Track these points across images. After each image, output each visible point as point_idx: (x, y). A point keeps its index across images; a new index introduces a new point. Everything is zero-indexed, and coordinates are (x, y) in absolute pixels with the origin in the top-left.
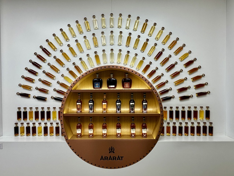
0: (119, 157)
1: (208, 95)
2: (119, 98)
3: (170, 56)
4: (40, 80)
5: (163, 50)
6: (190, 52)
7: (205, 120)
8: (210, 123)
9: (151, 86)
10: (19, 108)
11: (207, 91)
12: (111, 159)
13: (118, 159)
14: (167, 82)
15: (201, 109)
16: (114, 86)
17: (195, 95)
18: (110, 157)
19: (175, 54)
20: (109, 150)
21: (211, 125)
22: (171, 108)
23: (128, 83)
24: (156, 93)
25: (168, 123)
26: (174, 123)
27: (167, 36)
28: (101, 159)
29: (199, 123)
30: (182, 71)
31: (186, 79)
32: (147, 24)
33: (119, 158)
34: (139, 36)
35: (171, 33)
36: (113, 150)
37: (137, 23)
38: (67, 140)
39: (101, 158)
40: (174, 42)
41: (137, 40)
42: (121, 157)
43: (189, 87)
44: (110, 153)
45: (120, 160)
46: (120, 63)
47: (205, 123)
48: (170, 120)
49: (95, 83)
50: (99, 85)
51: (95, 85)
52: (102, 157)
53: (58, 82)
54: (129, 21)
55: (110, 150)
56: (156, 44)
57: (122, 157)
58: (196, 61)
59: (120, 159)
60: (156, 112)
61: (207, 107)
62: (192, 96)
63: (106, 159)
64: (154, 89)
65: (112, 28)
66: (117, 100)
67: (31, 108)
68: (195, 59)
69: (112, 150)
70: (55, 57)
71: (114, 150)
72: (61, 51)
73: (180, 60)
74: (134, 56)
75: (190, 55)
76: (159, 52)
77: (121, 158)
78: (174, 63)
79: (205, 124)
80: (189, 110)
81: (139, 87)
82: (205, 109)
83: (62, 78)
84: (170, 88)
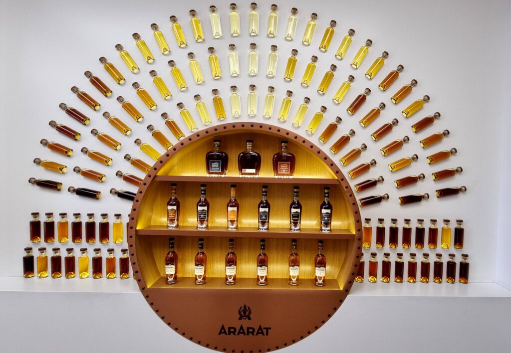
0: (260, 328)
1: (461, 195)
2: (266, 197)
3: (383, 106)
4: (84, 151)
5: (368, 91)
6: (427, 99)
7: (453, 250)
8: (463, 255)
9: (338, 172)
10: (35, 215)
11: (459, 187)
12: (244, 333)
13: (258, 333)
14: (374, 163)
15: (446, 226)
16: (253, 171)
17: (433, 195)
18: (242, 328)
19: (394, 102)
20: (240, 312)
21: (465, 259)
22: (381, 221)
23: (288, 164)
24: (347, 187)
25: (374, 255)
26: (387, 255)
27: (377, 60)
28: (221, 332)
29: (439, 256)
30: (407, 139)
31: (416, 158)
32: (333, 32)
33: (260, 331)
34: (315, 59)
35: (386, 55)
36: (247, 313)
37: (310, 29)
38: (143, 289)
39: (221, 330)
40: (392, 73)
41: (309, 66)
42: (264, 328)
43: (422, 176)
44: (240, 318)
45: (263, 335)
46: (270, 117)
47: (452, 256)
48: (377, 248)
49: (211, 162)
50: (219, 166)
51: (211, 166)
52: (223, 327)
53: (127, 157)
54: (293, 22)
55: (242, 313)
56: (352, 78)
57: (267, 329)
58: (438, 119)
59: (262, 333)
60: (348, 230)
61: (457, 221)
62: (426, 195)
63: (232, 332)
64: (342, 180)
65: (253, 36)
66: (261, 202)
67: (63, 215)
68: (438, 116)
69: (245, 313)
70: (120, 99)
71: (250, 313)
72: (135, 85)
73: (405, 115)
74: (303, 102)
75: (426, 105)
76: (360, 96)
77: (265, 331)
78: (390, 121)
79: (452, 259)
80: (420, 226)
81: (311, 174)
82: (453, 225)
83: (137, 148)
84: (381, 178)
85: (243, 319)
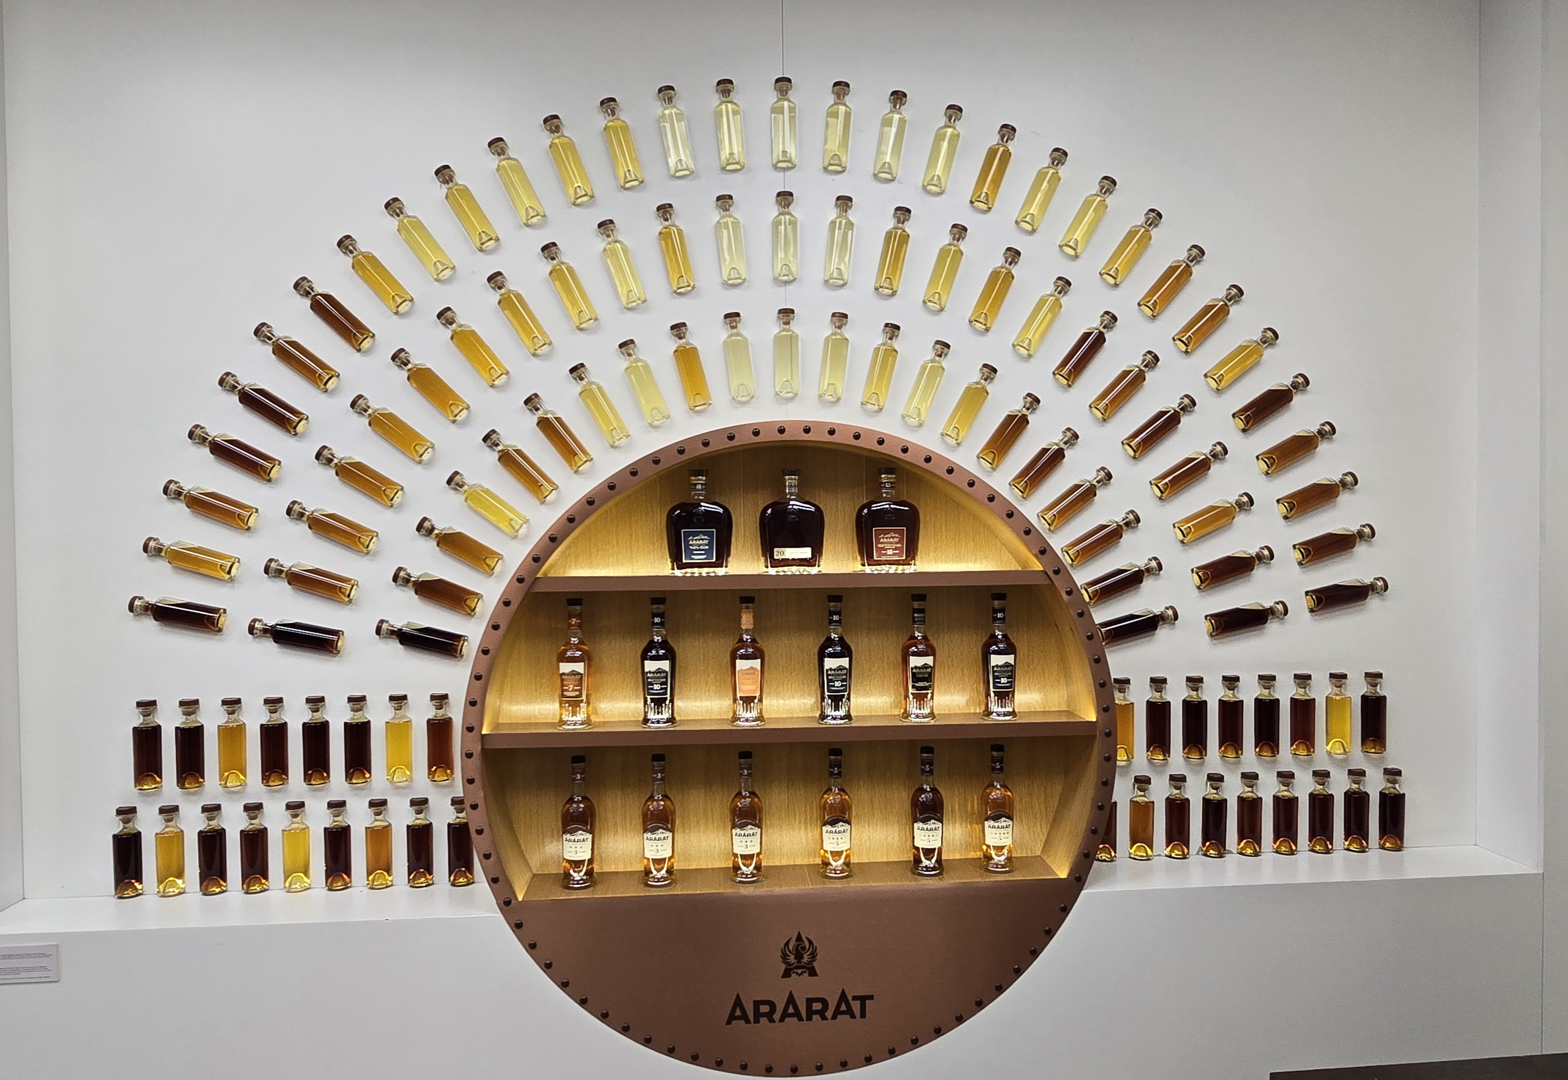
1: (1373, 602)
2: (840, 629)
3: (1153, 360)
4: (296, 511)
5: (1111, 319)
6: (1271, 337)
7: (1359, 760)
8: (1387, 771)
9: (1044, 551)
10: (147, 706)
11: (1368, 581)
12: (797, 1014)
13: (837, 1013)
14: (1133, 521)
15: (1336, 690)
16: (805, 553)
17: (1300, 605)
18: (791, 1000)
19: (1183, 348)
20: (784, 957)
21: (1394, 782)
22: (1158, 683)
23: (900, 533)
24: (1069, 593)
25: (1142, 782)
26: (1178, 780)
27: (1131, 234)
28: (732, 1018)
29: (1322, 776)
30: (1220, 453)
31: (1246, 503)
32: (1007, 155)
34: (959, 231)
35: (1155, 217)
36: (806, 958)
37: (945, 145)
38: (507, 903)
39: (734, 1010)
40: (1172, 269)
41: (943, 253)
42: (855, 998)
43: (1266, 552)
45: (853, 1016)
46: (839, 399)
47: (1357, 774)
48: (1150, 761)
49: (687, 535)
50: (710, 544)
51: (687, 545)
52: (738, 1003)
53: (424, 528)
54: (894, 130)
55: (792, 959)
56: (1063, 285)
57: (863, 999)
58: (1304, 391)
59: (850, 1012)
61: (1368, 675)
62: (1280, 607)
63: (764, 1015)
64: (1057, 572)
65: (784, 169)
66: (829, 642)
67: (232, 704)
68: (1302, 383)
70: (399, 358)
71: (813, 955)
72: (445, 316)
73: (1213, 384)
74: (930, 355)
75: (1268, 353)
76: (1086, 335)
77: (856, 1006)
78: (1172, 404)
79: (1358, 783)
80: (1265, 694)
81: (958, 559)
82: (1357, 689)
83: (455, 499)
84: (1154, 564)
85: (793, 975)
